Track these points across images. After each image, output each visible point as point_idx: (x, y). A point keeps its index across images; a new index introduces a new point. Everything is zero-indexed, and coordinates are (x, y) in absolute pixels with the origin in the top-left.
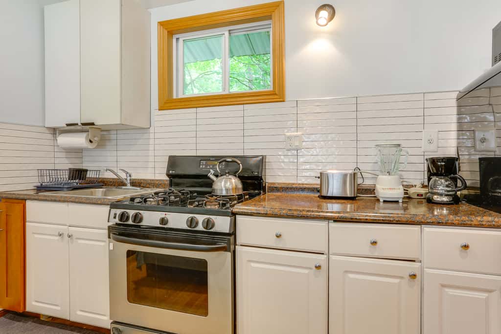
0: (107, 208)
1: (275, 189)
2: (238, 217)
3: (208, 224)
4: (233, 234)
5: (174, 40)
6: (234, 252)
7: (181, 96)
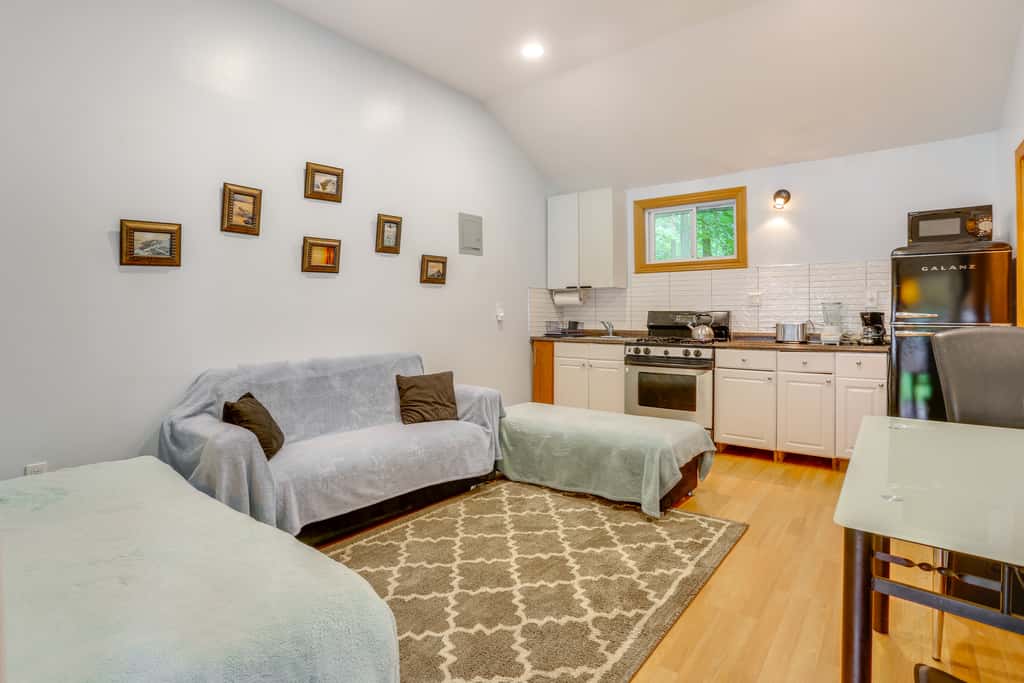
0: (623, 346)
1: (738, 337)
2: (717, 350)
3: (697, 354)
4: (713, 359)
5: (647, 215)
6: (714, 372)
7: (653, 262)
